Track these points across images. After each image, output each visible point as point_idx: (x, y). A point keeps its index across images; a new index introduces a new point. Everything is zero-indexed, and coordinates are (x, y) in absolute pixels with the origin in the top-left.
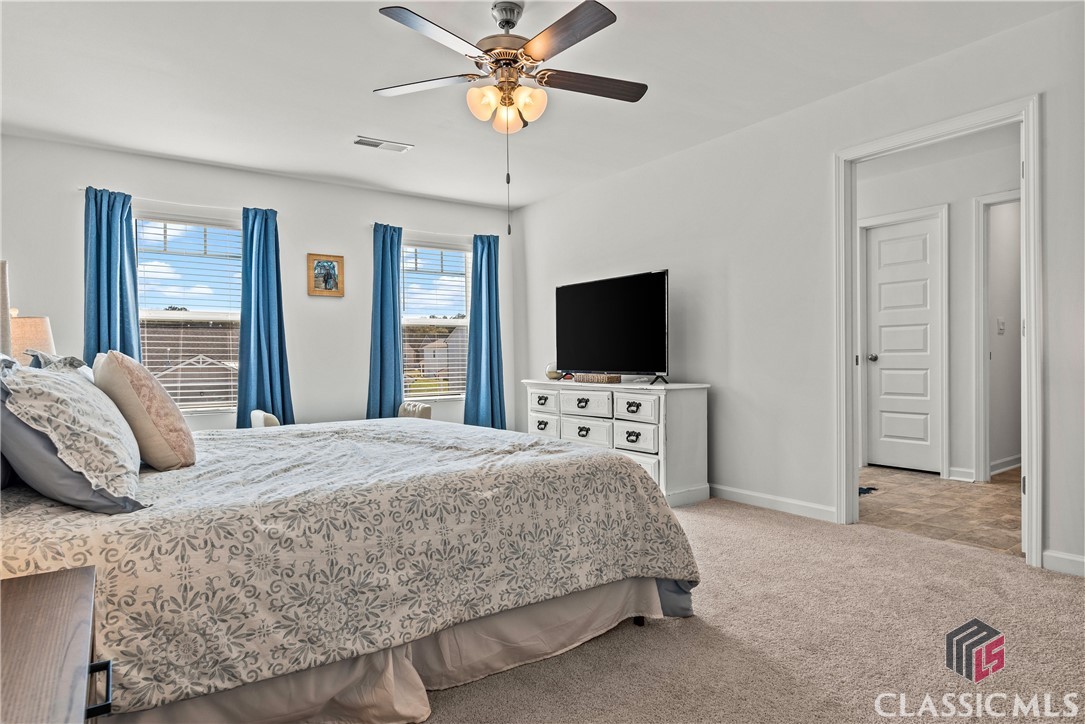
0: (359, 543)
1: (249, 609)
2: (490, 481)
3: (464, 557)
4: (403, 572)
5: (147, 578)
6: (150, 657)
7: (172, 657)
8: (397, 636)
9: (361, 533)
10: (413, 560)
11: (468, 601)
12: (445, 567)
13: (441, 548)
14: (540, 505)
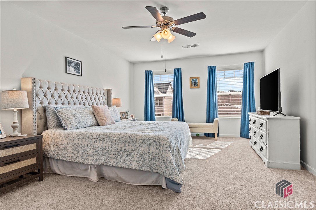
0: (87, 142)
1: (69, 149)
2: (117, 136)
3: (106, 151)
4: (93, 150)
5: (58, 140)
6: (57, 152)
7: (59, 153)
8: (89, 162)
9: (87, 141)
10: (95, 148)
11: (104, 161)
12: (102, 152)
13: (101, 148)
14: (127, 144)
